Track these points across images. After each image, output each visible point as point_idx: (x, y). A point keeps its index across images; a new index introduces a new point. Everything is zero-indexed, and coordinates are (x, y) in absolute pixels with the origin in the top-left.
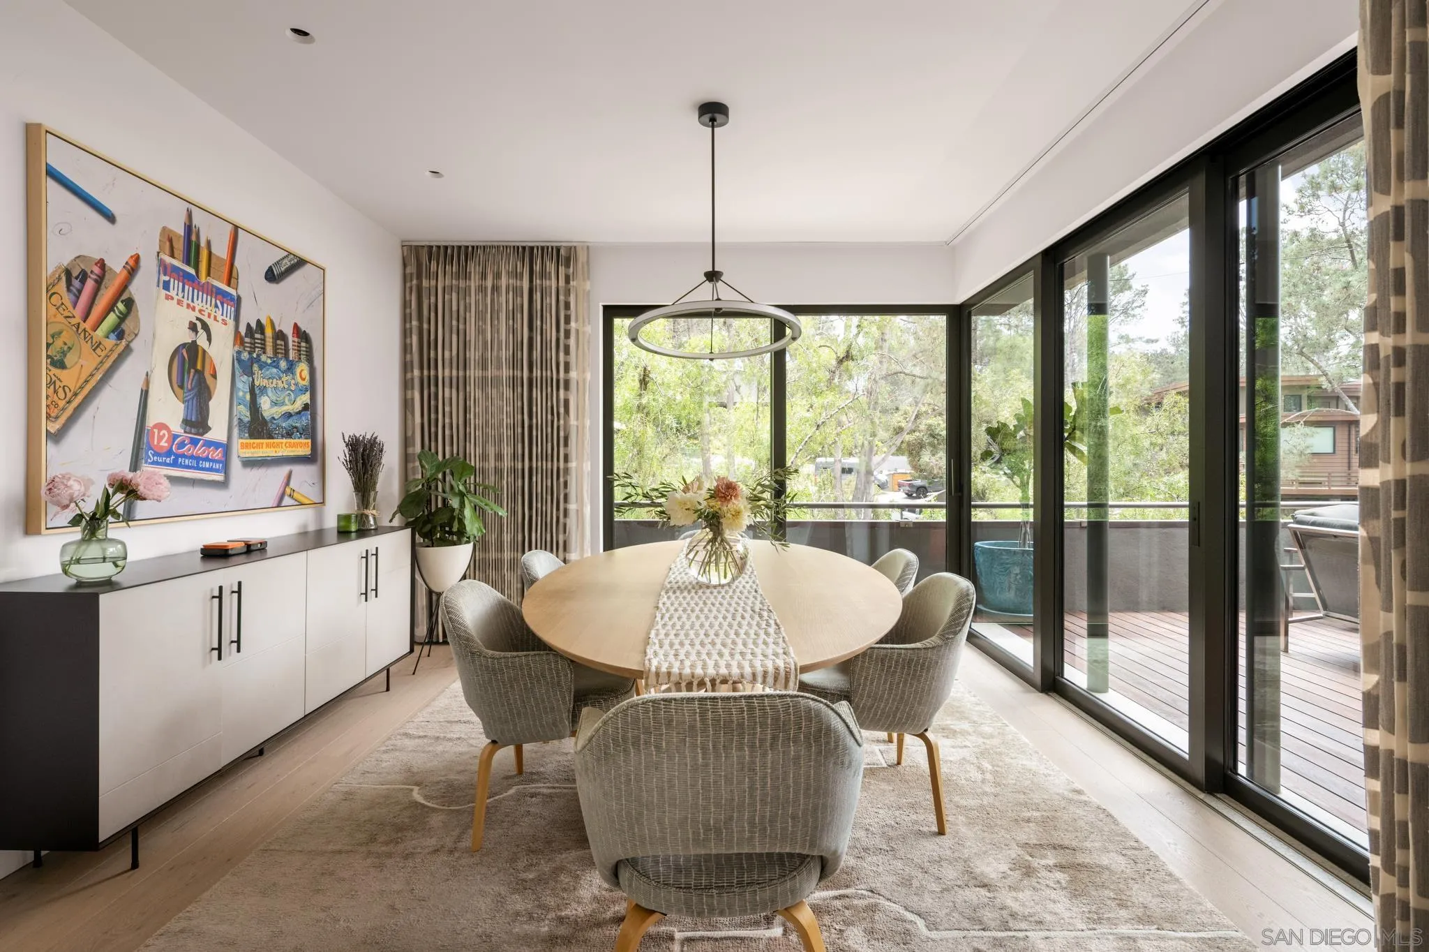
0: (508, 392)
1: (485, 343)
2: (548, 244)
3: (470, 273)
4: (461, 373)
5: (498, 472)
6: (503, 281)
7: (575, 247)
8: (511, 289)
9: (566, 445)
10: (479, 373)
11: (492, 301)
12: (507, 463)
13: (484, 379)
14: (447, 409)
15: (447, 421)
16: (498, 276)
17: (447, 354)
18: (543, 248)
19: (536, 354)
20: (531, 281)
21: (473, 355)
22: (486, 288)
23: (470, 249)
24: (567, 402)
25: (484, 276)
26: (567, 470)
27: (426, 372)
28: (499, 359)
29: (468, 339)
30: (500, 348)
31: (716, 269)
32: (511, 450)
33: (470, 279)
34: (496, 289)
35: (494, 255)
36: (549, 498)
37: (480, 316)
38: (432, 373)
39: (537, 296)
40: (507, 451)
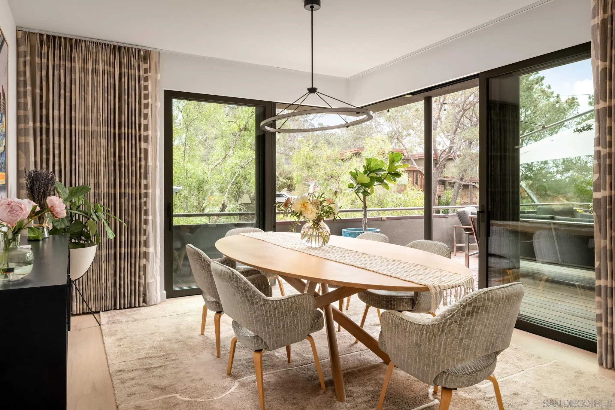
0: (103, 142)
1: (87, 108)
2: (132, 46)
3: (75, 58)
4: (68, 127)
5: (97, 196)
6: (101, 67)
7: (150, 51)
8: (106, 72)
9: (146, 178)
10: (82, 128)
11: (93, 79)
12: (103, 190)
13: (86, 133)
14: (57, 152)
15: (57, 160)
16: (96, 62)
17: (56, 112)
18: (128, 48)
19: (124, 118)
20: (120, 68)
21: (77, 115)
22: (87, 70)
23: (74, 41)
24: (146, 151)
25: (85, 61)
26: (146, 195)
27: (38, 125)
28: (97, 120)
29: (73, 103)
30: (97, 111)
31: (314, 87)
32: (106, 181)
33: (75, 62)
34: (95, 71)
35: (93, 48)
36: (134, 212)
37: (83, 88)
38: (44, 125)
39: (125, 80)
40: (103, 181)
